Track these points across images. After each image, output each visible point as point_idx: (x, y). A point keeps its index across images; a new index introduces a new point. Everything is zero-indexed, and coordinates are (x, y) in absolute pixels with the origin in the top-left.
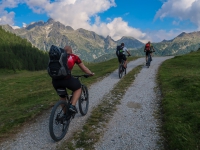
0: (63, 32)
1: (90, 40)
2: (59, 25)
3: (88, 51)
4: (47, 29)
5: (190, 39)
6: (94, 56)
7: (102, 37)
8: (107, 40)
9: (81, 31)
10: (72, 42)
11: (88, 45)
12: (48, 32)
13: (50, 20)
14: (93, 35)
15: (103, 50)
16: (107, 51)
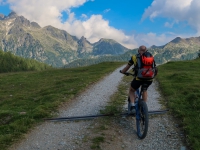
0: (27, 29)
1: (60, 41)
2: (22, 20)
3: (57, 54)
4: (8, 24)
5: (187, 46)
6: (64, 61)
7: (75, 38)
8: (81, 42)
9: (50, 29)
10: (38, 42)
11: (57, 47)
12: (8, 29)
13: (12, 14)
14: (65, 34)
15: (76, 55)
16: (80, 55)
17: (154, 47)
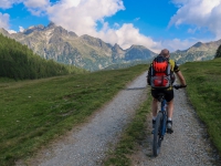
0: (66, 38)
1: (96, 48)
2: (61, 30)
3: (94, 60)
4: (48, 34)
5: (206, 50)
6: (100, 66)
7: (109, 45)
8: (115, 48)
9: (86, 37)
10: (76, 50)
11: (93, 53)
12: (48, 38)
13: (51, 25)
15: (110, 60)
16: (114, 60)
17: (178, 51)
